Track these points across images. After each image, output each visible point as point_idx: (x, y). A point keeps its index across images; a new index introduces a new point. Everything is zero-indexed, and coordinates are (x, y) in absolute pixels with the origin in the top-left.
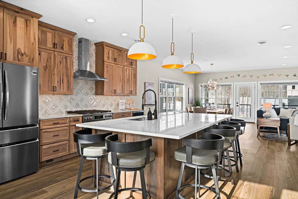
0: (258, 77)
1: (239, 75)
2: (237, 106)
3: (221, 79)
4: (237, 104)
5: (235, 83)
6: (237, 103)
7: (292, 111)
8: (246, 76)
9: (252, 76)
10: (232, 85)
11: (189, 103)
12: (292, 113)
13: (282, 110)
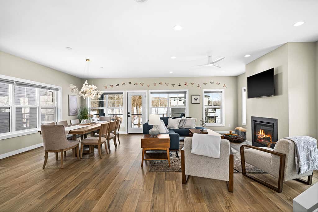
0: (149, 86)
1: (130, 83)
2: (129, 116)
3: (112, 86)
4: (129, 115)
5: (126, 92)
6: (129, 113)
7: (179, 121)
8: (137, 84)
9: (143, 84)
10: (124, 93)
11: (69, 115)
12: (179, 123)
13: (170, 120)
